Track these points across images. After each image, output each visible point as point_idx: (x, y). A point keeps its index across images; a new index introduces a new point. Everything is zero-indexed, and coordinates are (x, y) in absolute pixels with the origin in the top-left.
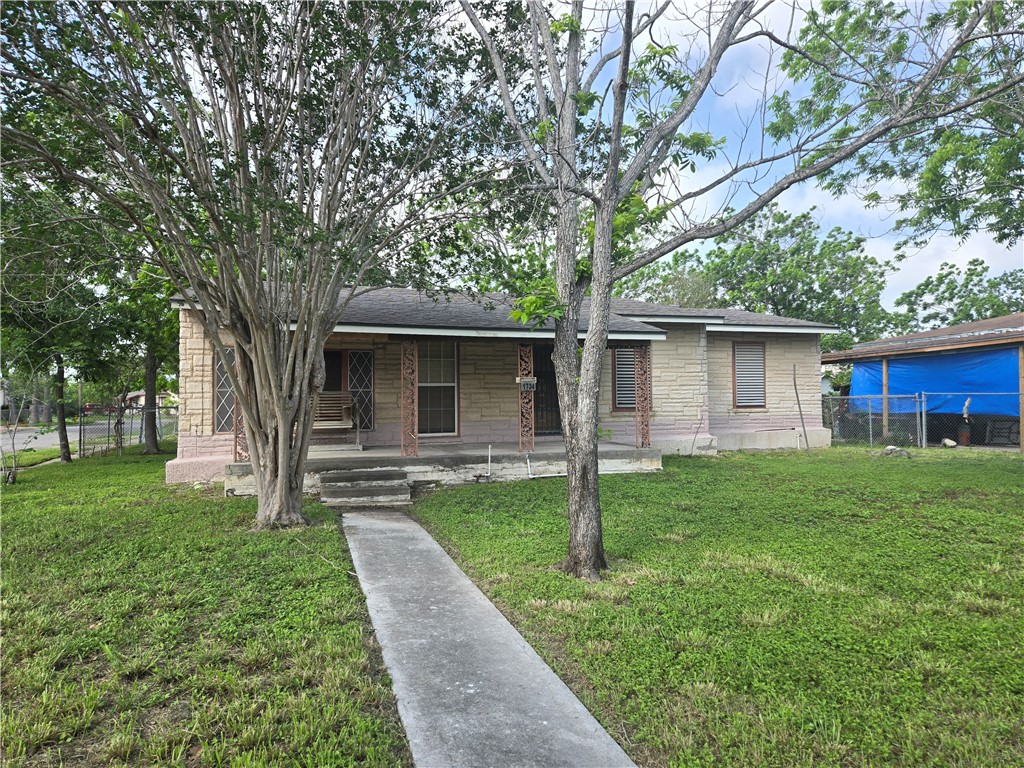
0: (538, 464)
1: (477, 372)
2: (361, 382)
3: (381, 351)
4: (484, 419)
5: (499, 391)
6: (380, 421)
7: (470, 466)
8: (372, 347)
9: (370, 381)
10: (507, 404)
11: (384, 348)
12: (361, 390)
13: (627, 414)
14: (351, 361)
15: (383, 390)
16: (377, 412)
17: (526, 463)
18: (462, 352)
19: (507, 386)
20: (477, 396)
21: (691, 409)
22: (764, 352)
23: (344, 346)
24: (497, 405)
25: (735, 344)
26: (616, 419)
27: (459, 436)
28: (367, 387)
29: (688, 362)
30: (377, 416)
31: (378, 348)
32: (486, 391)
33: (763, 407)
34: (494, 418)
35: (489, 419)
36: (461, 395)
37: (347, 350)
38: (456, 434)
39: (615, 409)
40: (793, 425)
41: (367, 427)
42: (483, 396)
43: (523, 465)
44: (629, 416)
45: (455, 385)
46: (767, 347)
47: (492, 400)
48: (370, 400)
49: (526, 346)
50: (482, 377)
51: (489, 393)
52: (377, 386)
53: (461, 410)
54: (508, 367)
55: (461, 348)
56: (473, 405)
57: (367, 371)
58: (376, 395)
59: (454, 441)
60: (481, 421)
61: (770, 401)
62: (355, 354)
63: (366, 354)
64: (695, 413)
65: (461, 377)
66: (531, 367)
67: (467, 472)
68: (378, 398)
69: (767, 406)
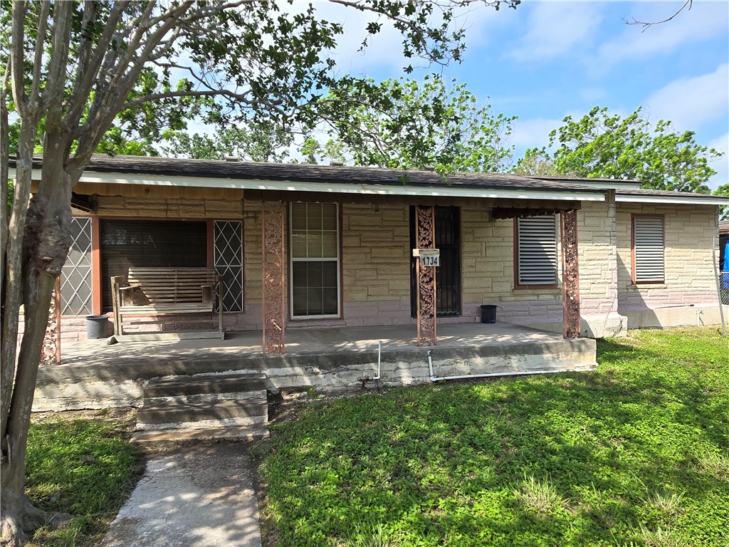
0: (442, 362)
1: (363, 244)
2: (228, 255)
3: (252, 220)
4: (370, 299)
5: (388, 266)
6: (252, 302)
7: (354, 366)
8: (241, 216)
9: (239, 255)
10: (397, 282)
11: (255, 218)
12: (228, 266)
13: (530, 292)
14: (218, 232)
15: (254, 267)
16: (247, 291)
17: (427, 362)
18: (345, 222)
19: (397, 261)
20: (363, 272)
21: (598, 285)
22: (663, 225)
23: (208, 215)
24: (385, 282)
25: (634, 216)
26: (518, 298)
27: (342, 318)
28: (235, 262)
29: (596, 234)
30: (248, 296)
31: (248, 218)
32: (374, 266)
33: (662, 282)
34: (381, 298)
35: (376, 298)
36: (344, 272)
37: (212, 219)
38: (338, 316)
39: (517, 286)
40: (692, 302)
41: (235, 308)
42: (368, 273)
43: (422, 364)
44: (533, 295)
45: (337, 259)
46: (667, 219)
47: (380, 277)
48: (239, 278)
49: (426, 208)
50: (368, 250)
51: (377, 269)
52: (247, 261)
53: (345, 288)
54: (399, 239)
55: (344, 217)
56: (358, 282)
57: (236, 244)
58: (246, 271)
59: (337, 325)
60: (367, 301)
61: (668, 277)
62: (221, 224)
63: (235, 225)
64: (603, 291)
65: (344, 250)
66: (432, 235)
67: (351, 375)
68: (249, 276)
69: (666, 282)
